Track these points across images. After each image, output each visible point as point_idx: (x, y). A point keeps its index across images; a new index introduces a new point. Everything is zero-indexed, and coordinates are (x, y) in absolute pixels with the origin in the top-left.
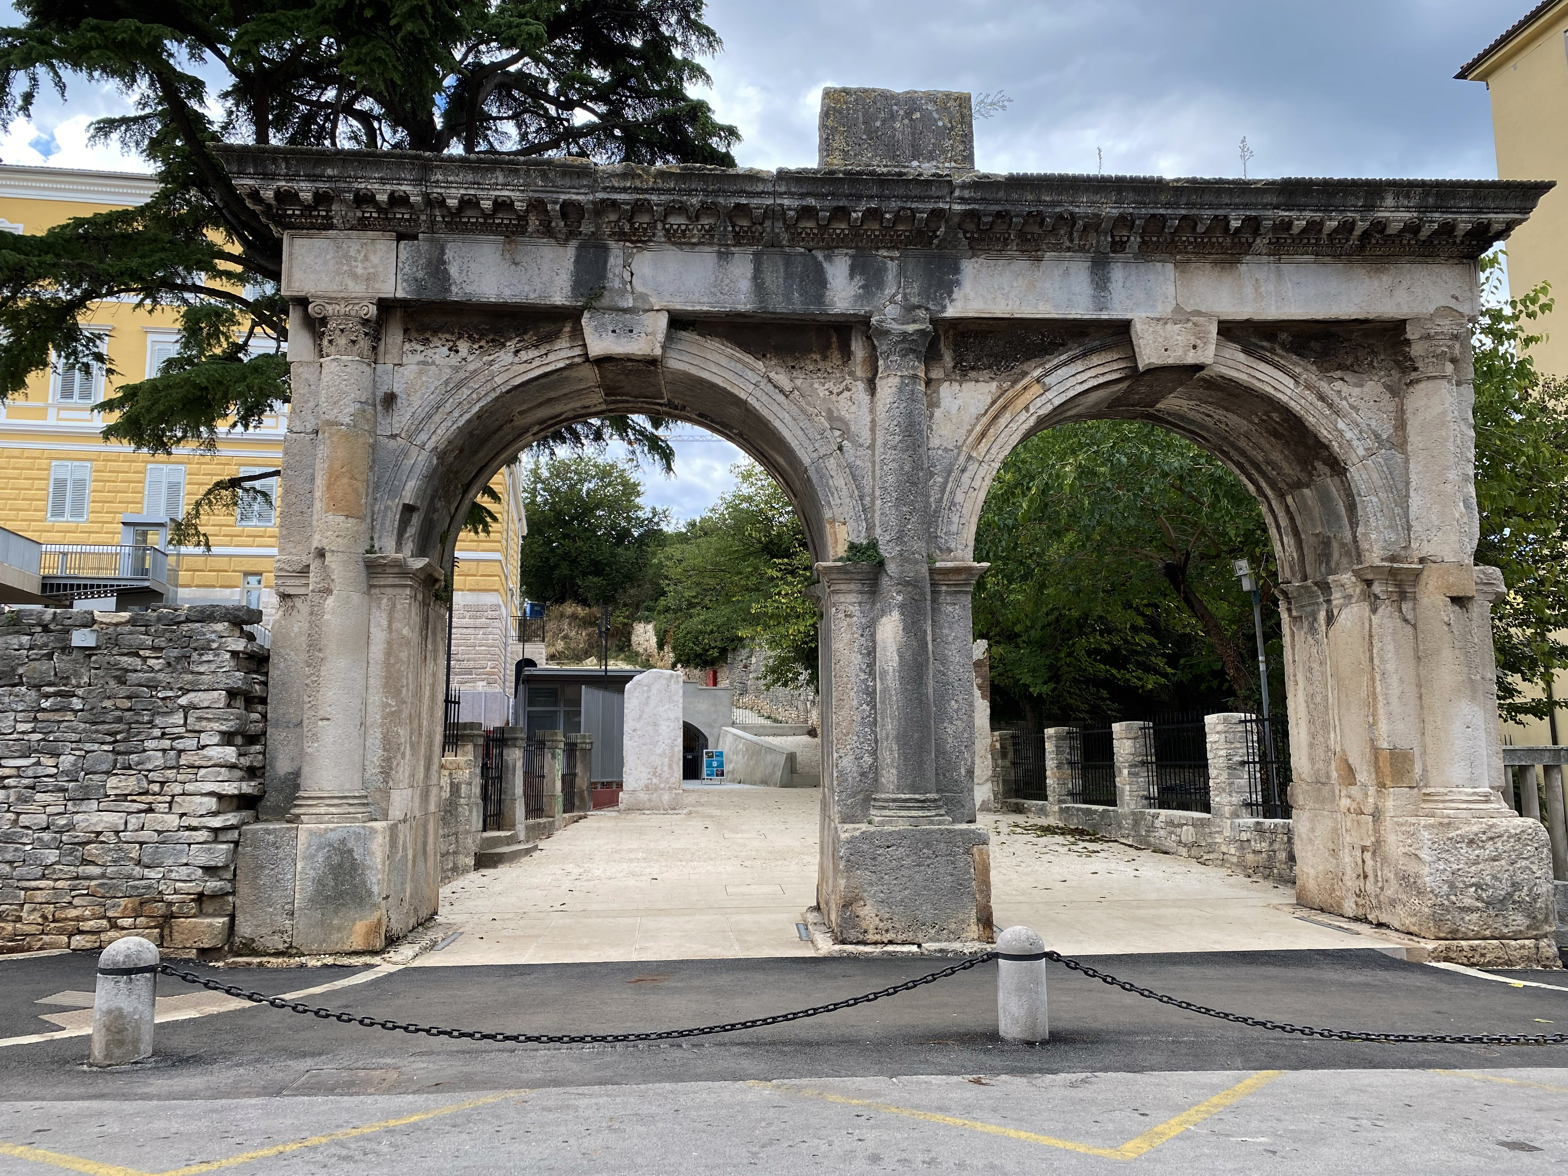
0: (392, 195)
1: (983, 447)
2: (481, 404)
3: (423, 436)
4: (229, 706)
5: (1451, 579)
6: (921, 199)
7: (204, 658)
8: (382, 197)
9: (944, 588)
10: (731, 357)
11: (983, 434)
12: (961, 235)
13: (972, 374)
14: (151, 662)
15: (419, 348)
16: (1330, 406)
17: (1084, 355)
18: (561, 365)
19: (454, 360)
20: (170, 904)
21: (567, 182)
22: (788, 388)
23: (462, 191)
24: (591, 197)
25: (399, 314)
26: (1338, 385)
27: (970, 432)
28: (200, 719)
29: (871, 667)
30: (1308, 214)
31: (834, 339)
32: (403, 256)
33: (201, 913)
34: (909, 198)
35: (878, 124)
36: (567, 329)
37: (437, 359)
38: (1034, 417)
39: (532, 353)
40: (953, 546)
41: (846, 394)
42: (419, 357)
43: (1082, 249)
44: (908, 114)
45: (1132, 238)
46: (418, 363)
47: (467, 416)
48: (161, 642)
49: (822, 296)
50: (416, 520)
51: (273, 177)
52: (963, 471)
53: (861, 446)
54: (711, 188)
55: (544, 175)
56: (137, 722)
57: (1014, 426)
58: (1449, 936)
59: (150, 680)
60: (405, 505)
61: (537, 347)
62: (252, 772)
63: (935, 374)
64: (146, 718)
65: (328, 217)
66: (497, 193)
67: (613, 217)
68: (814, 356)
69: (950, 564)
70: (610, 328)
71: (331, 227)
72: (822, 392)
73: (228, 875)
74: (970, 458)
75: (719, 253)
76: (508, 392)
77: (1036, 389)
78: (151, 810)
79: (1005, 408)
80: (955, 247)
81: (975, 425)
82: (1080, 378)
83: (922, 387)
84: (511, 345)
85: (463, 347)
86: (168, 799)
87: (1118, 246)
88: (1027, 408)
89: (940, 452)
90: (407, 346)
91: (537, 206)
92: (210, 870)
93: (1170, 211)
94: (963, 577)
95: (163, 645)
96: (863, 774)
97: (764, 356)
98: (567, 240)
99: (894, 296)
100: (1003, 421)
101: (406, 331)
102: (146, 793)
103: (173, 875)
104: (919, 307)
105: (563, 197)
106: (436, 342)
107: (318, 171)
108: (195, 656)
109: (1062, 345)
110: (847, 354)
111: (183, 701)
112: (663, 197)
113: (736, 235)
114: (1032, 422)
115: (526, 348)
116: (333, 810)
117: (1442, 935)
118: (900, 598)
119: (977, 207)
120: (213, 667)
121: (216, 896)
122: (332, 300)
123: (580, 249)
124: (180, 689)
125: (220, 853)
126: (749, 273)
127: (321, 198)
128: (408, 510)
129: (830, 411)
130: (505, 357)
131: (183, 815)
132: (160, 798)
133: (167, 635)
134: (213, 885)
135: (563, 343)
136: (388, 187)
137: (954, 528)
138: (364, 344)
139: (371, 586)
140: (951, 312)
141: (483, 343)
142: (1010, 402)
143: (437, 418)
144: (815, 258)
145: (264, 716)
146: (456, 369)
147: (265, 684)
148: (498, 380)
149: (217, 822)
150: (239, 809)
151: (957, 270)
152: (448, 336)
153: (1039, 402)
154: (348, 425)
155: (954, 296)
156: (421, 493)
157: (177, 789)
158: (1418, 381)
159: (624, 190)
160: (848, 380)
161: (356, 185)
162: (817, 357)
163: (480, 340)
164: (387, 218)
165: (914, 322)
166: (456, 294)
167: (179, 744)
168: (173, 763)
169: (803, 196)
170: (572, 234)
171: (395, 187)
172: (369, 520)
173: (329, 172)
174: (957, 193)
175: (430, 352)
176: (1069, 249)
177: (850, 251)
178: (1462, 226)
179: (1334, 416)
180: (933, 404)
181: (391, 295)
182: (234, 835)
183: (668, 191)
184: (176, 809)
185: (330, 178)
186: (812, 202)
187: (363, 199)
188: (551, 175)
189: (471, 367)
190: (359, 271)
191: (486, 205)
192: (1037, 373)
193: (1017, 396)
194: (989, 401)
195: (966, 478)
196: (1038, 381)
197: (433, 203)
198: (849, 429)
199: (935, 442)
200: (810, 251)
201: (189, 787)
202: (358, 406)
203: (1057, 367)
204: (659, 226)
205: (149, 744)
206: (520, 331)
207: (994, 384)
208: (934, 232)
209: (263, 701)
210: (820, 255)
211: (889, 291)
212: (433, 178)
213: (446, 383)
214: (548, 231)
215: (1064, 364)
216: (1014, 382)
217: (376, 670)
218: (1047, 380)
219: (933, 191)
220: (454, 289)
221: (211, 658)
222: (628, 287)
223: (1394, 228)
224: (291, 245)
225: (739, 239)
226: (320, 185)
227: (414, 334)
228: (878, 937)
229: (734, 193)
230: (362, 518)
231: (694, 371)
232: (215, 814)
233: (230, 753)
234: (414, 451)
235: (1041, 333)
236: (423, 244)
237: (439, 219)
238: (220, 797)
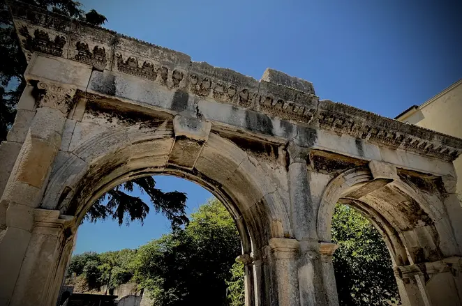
0: (96, 48)
1: (328, 198)
10: (233, 148)
11: (328, 193)
12: (318, 121)
13: (321, 171)
15: (92, 116)
17: (355, 171)
19: (109, 125)
22: (256, 163)
23: (131, 54)
24: (187, 71)
25: (85, 101)
26: (426, 194)
27: (323, 191)
31: (272, 150)
34: (304, 103)
36: (166, 123)
37: (100, 123)
39: (147, 129)
40: (323, 236)
41: (278, 170)
42: (91, 120)
43: (353, 135)
45: (369, 135)
46: (90, 123)
49: (271, 130)
52: (323, 206)
53: (285, 190)
57: (337, 191)
60: (67, 187)
61: (150, 127)
63: (310, 168)
66: (147, 59)
67: (194, 83)
68: (265, 154)
69: (326, 244)
70: (187, 124)
71: (60, 56)
72: (269, 167)
75: (233, 108)
76: (133, 144)
77: (343, 180)
79: (334, 184)
80: (315, 125)
82: (355, 178)
85: (115, 120)
87: (364, 136)
88: (341, 186)
89: (314, 198)
90: (86, 115)
97: (246, 150)
98: (172, 88)
100: (333, 189)
101: (87, 109)
104: (305, 142)
105: (175, 69)
106: (101, 115)
107: (62, 27)
110: (277, 155)
112: (216, 79)
115: (145, 127)
119: (326, 111)
123: (176, 93)
126: (244, 117)
127: (59, 40)
129: (272, 175)
130: (135, 128)
135: (163, 128)
136: (95, 43)
138: (64, 107)
140: (316, 146)
143: (94, 148)
144: (268, 117)
146: (109, 129)
148: (130, 137)
151: (316, 133)
152: (108, 115)
154: (44, 139)
155: (316, 141)
156: (76, 183)
158: (447, 196)
160: (278, 165)
163: (124, 119)
164: (90, 58)
166: (118, 96)
169: (269, 92)
170: (174, 86)
171: (99, 44)
172: (43, 190)
173: (68, 29)
174: (319, 105)
175: (97, 119)
176: (349, 134)
177: (280, 119)
180: (309, 179)
181: (84, 90)
185: (67, 32)
189: (117, 129)
192: (342, 174)
193: (337, 181)
194: (328, 181)
195: (324, 209)
196: (343, 177)
197: (115, 56)
198: (280, 184)
199: (311, 193)
200: (266, 115)
202: (53, 132)
204: (212, 90)
206: (143, 120)
207: (328, 175)
208: (310, 118)
211: (294, 135)
212: (119, 45)
213: (103, 133)
214: (164, 82)
215: (350, 173)
216: (335, 176)
218: (346, 177)
219: (313, 102)
223: (435, 148)
224: (36, 57)
225: (242, 104)
226: (61, 34)
227: (91, 111)
230: (39, 188)
234: (79, 161)
235: (340, 161)
236: (105, 74)
237: (116, 64)
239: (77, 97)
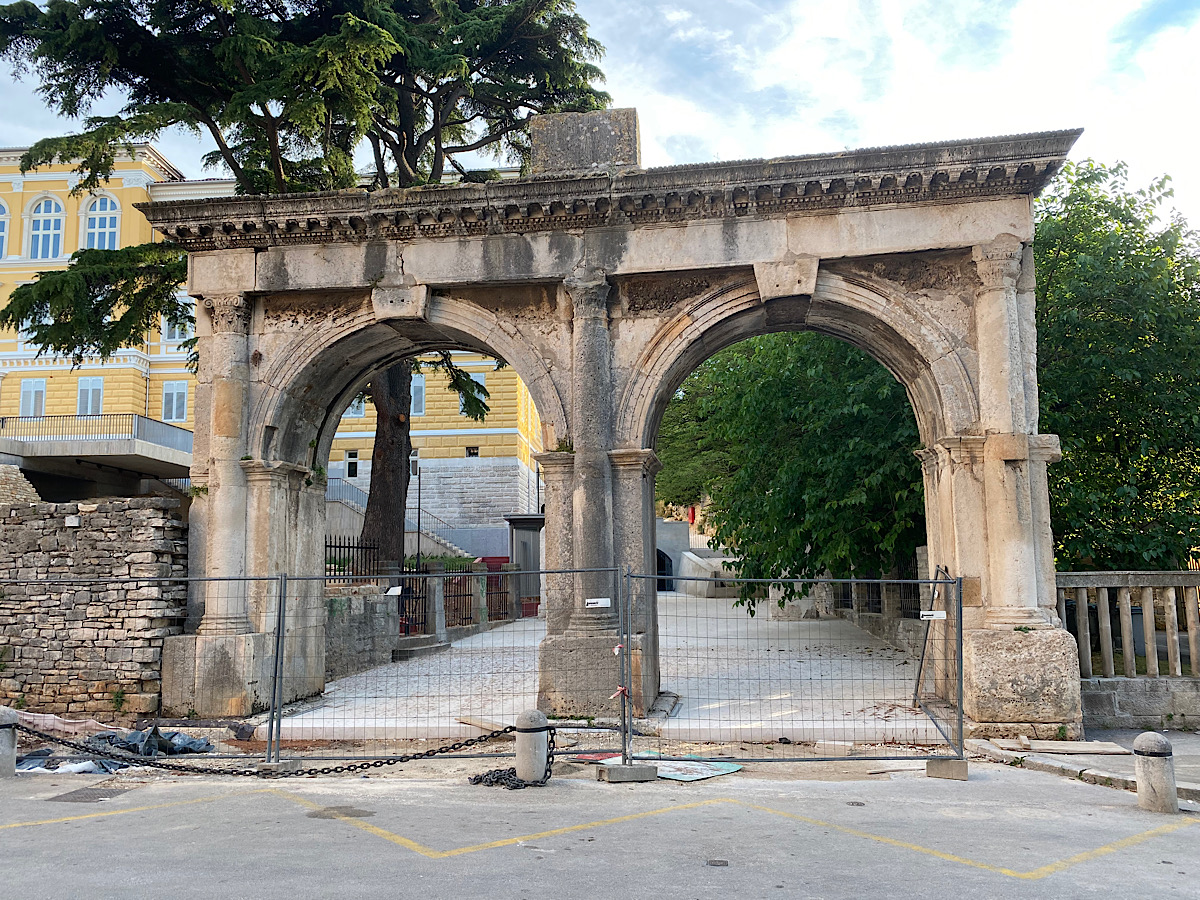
0: (245, 223)
1: (649, 365)
2: (312, 356)
3: (277, 381)
4: (157, 561)
5: (1005, 447)
6: (587, 192)
7: (139, 532)
8: (239, 227)
9: (622, 467)
10: (474, 313)
11: (649, 357)
12: (623, 214)
13: (643, 313)
14: (109, 535)
15: (274, 322)
16: (915, 317)
17: (722, 293)
18: (362, 326)
19: (296, 328)
20: (122, 685)
21: (350, 205)
22: (512, 332)
23: (287, 218)
24: (367, 213)
25: (262, 300)
26: (923, 300)
27: (640, 354)
28: (137, 570)
29: (570, 524)
30: (882, 174)
31: (545, 295)
32: (259, 262)
33: (143, 691)
34: (579, 193)
35: (568, 139)
36: (365, 302)
37: (285, 328)
38: (686, 341)
39: (344, 320)
40: (627, 438)
41: (554, 333)
42: (274, 328)
43: (714, 215)
44: (590, 129)
45: (750, 205)
46: (274, 332)
47: (304, 365)
48: (115, 523)
49: (530, 266)
50: (278, 437)
51: (175, 220)
52: (635, 383)
53: (564, 369)
54: (444, 199)
55: (335, 202)
56: (103, 573)
57: (671, 348)
58: (990, 720)
59: (109, 546)
60: (267, 427)
61: (347, 315)
62: (178, 602)
63: (616, 314)
64: (108, 570)
65: (211, 242)
66: (309, 217)
67: (386, 224)
68: (531, 308)
69: (622, 451)
70: (390, 300)
71: (215, 248)
72: (537, 333)
73: (157, 668)
74: (639, 373)
75: (460, 241)
76: (330, 347)
77: (687, 321)
78: (111, 627)
79: (664, 336)
80: (621, 223)
81: (644, 349)
82: (719, 310)
83: (604, 325)
84: (331, 315)
85: (301, 319)
86: (121, 620)
87: (742, 211)
88: (680, 335)
89: (619, 370)
90: (267, 321)
91: (333, 223)
92: (144, 664)
93: (773, 182)
94: (634, 459)
95: (116, 524)
96: (565, 600)
97: (497, 310)
98: (359, 242)
99: (580, 262)
100: (663, 346)
101: (266, 311)
102: (109, 617)
103: (123, 668)
104: (598, 269)
105: (349, 215)
106: (284, 317)
107: (199, 215)
108: (134, 531)
109: (708, 287)
110: (554, 305)
111: (127, 559)
112: (413, 209)
113: (468, 229)
114: (684, 345)
115: (340, 317)
116: (220, 626)
117: (984, 719)
118: (584, 477)
119: (629, 194)
120: (144, 537)
121: (152, 680)
122: (216, 296)
123: (369, 247)
124: (126, 551)
125: (150, 654)
126: (480, 255)
127: (205, 231)
128: (270, 430)
129: (542, 346)
130: (328, 323)
131: (129, 630)
132: (117, 620)
133: (118, 518)
134: (147, 673)
135: (363, 311)
136: (242, 220)
137: (628, 425)
138: (238, 323)
139: (248, 481)
140: (619, 271)
141: (313, 316)
142: (669, 330)
143: (285, 368)
144: (525, 239)
145: (186, 567)
146: (297, 335)
147: (186, 546)
148: (323, 340)
149: (148, 635)
150: (171, 625)
151: (624, 240)
152: (291, 313)
153: (689, 330)
154: (227, 377)
155: (623, 259)
156: (278, 417)
157: (123, 614)
158: (983, 293)
159: (388, 206)
160: (555, 323)
161: (223, 221)
162: (534, 308)
163: (311, 313)
164: (245, 239)
165: (594, 279)
166: (292, 285)
167: (126, 586)
168: (123, 598)
169: (507, 198)
170: (362, 239)
171: (246, 220)
172: (244, 438)
173: (206, 214)
174: (613, 186)
175: (280, 324)
176: (705, 217)
177: (548, 233)
178: (1008, 170)
179: (918, 324)
180: (613, 337)
181: (252, 290)
182: (159, 643)
183: (415, 205)
184: (126, 627)
185: (207, 218)
186: (513, 202)
187: (228, 229)
188: (340, 201)
189: (306, 332)
190: (233, 275)
191: (303, 225)
192: (687, 310)
193: (673, 327)
194: (654, 331)
195: (637, 388)
196: (689, 314)
197: (271, 227)
198: (555, 358)
199: (616, 363)
200: (522, 234)
201: (132, 613)
202: (234, 364)
203: (702, 304)
204: (416, 227)
205: (110, 586)
206: (336, 306)
207: (658, 319)
208: (604, 214)
209: (185, 557)
210: (528, 237)
211: (576, 259)
212: (268, 212)
213: (291, 344)
214: (347, 238)
215: (708, 301)
216: (672, 317)
217: (251, 535)
218: (695, 314)
219: (598, 186)
220: (290, 282)
221: (143, 531)
222: (400, 270)
223: (954, 176)
224: (192, 262)
225: (472, 230)
226: (201, 222)
227: (271, 313)
228: (564, 714)
229: (460, 202)
230: (238, 437)
231: (449, 324)
232: (147, 630)
233: (155, 592)
234: (272, 390)
235: (691, 279)
236: (271, 253)
237: (277, 236)
238: (151, 619)
239: (251, 299)
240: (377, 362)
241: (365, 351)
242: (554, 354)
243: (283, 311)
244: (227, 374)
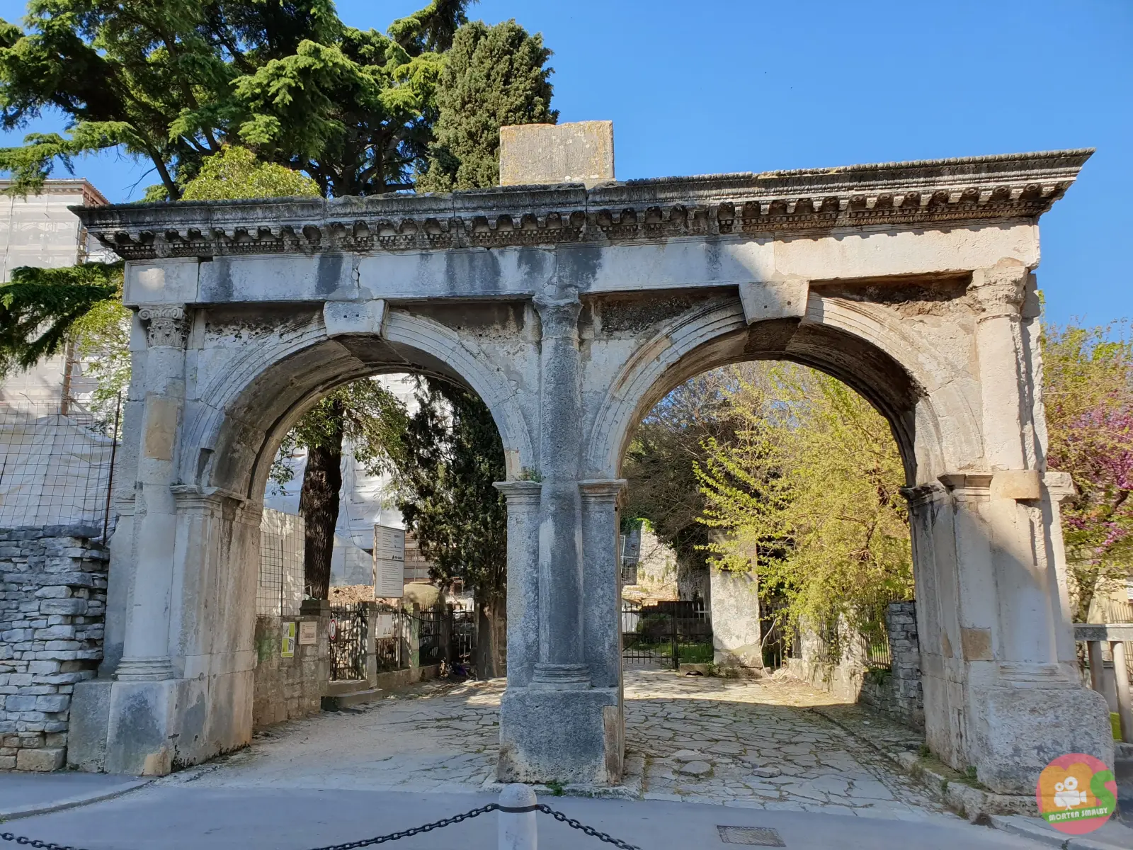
0: (190, 231)
1: (624, 389)
2: (255, 374)
3: (216, 399)
4: (72, 596)
5: (1016, 484)
6: (563, 204)
7: (54, 563)
8: (183, 234)
9: (593, 499)
10: (434, 330)
11: (624, 380)
12: (599, 229)
13: (617, 334)
14: (19, 566)
15: (216, 336)
16: (912, 344)
17: (704, 314)
18: (312, 342)
19: (239, 343)
20: (22, 739)
21: (305, 212)
22: (475, 351)
23: (235, 225)
24: (323, 222)
25: (203, 313)
26: (918, 326)
27: (614, 378)
28: (48, 606)
29: (536, 560)
30: (878, 192)
31: (511, 313)
32: (203, 272)
33: (44, 746)
34: (554, 205)
35: (540, 150)
36: (316, 317)
37: (227, 344)
38: (665, 364)
39: (292, 336)
40: (599, 467)
41: (520, 354)
42: (215, 343)
43: (697, 232)
44: (563, 141)
45: (736, 222)
46: (214, 347)
47: (246, 383)
48: (26, 552)
49: (497, 282)
50: (213, 461)
51: (113, 225)
52: (608, 409)
53: (531, 392)
54: (407, 208)
55: (289, 209)
56: (9, 608)
57: (647, 372)
58: (1014, 792)
59: (18, 578)
60: (203, 450)
61: (295, 331)
62: (92, 642)
63: (588, 335)
64: (14, 606)
65: (152, 250)
66: (259, 224)
67: (342, 235)
68: (496, 326)
69: (595, 481)
70: (343, 314)
71: (155, 257)
72: (502, 353)
73: (63, 718)
74: (613, 398)
75: (422, 255)
76: (276, 364)
77: (666, 343)
78: (14, 671)
79: (640, 358)
80: (596, 239)
81: (618, 373)
82: (700, 332)
83: (576, 346)
84: (277, 330)
85: (245, 333)
86: (26, 663)
87: (726, 228)
88: (658, 358)
89: (591, 394)
90: (208, 335)
91: (288, 230)
92: (51, 715)
93: (762, 198)
94: (607, 490)
95: (28, 553)
96: (528, 648)
97: (459, 328)
98: (313, 253)
99: (551, 278)
100: (639, 368)
101: (207, 325)
102: (12, 659)
103: (26, 718)
104: (570, 286)
105: (304, 224)
106: (226, 331)
107: (140, 220)
108: (48, 562)
109: (687, 308)
110: (520, 323)
111: (38, 593)
112: (373, 218)
113: (431, 241)
114: (663, 368)
115: (288, 332)
117: (1008, 791)
118: (552, 509)
119: (606, 207)
120: (59, 568)
121: (54, 733)
122: (154, 307)
123: (323, 258)
124: (38, 585)
125: (56, 704)
126: (444, 268)
127: (147, 238)
128: (206, 452)
129: (507, 367)
130: (273, 339)
131: (35, 674)
132: (20, 662)
133: (30, 547)
134: (52, 725)
135: (313, 326)
136: (186, 226)
137: (600, 453)
138: (177, 337)
139: (178, 508)
140: (595, 288)
141: (258, 330)
142: (645, 354)
143: (226, 386)
144: (491, 254)
145: (104, 603)
146: (239, 350)
147: (106, 579)
148: (267, 356)
149: (56, 680)
150: (82, 668)
151: (598, 256)
152: (234, 327)
153: (667, 353)
154: (161, 394)
155: (597, 276)
156: (215, 440)
157: (30, 656)
158: (986, 319)
159: (346, 215)
160: (522, 343)
161: (165, 227)
162: (499, 327)
163: (256, 328)
164: (190, 248)
165: (567, 297)
166: (237, 297)
167: (34, 624)
168: (30, 638)
169: (475, 209)
170: (315, 249)
171: (191, 226)
172: (176, 461)
173: (148, 219)
174: (591, 198)
175: (222, 339)
176: (686, 233)
177: (519, 248)
178: (1014, 191)
179: (916, 352)
180: (587, 358)
181: (193, 301)
182: (68, 689)
183: (377, 213)
184: (31, 670)
185: (149, 223)
186: (481, 213)
187: (172, 236)
188: (295, 208)
189: (250, 348)
190: (173, 285)
191: (253, 233)
192: (665, 331)
193: (650, 349)
194: (629, 354)
195: (610, 414)
196: (667, 337)
197: (219, 235)
198: (522, 380)
199: (586, 387)
200: (488, 249)
201: (40, 655)
202: (169, 380)
203: (682, 325)
204: (375, 238)
205: (15, 624)
206: (284, 321)
207: (633, 340)
208: (579, 229)
209: (104, 592)
210: (495, 251)
211: (547, 275)
212: (215, 218)
213: (233, 360)
214: (298, 248)
215: (688, 322)
216: (649, 339)
217: (179, 570)
218: (674, 336)
219: (572, 198)
220: (235, 294)
221: (57, 562)
222: (356, 284)
223: (954, 198)
224: (130, 271)
225: (435, 243)
226: (142, 228)
227: (212, 327)
228: (528, 779)
229: (425, 211)
230: (170, 460)
231: (407, 342)
232: (55, 674)
233: (67, 630)
234: (209, 410)
235: (670, 300)
236: (215, 264)
237: (224, 245)
238: (62, 662)
239: (192, 310)
240: (323, 383)
241: (311, 371)
242: (521, 376)
243: (226, 325)
244: (160, 390)
